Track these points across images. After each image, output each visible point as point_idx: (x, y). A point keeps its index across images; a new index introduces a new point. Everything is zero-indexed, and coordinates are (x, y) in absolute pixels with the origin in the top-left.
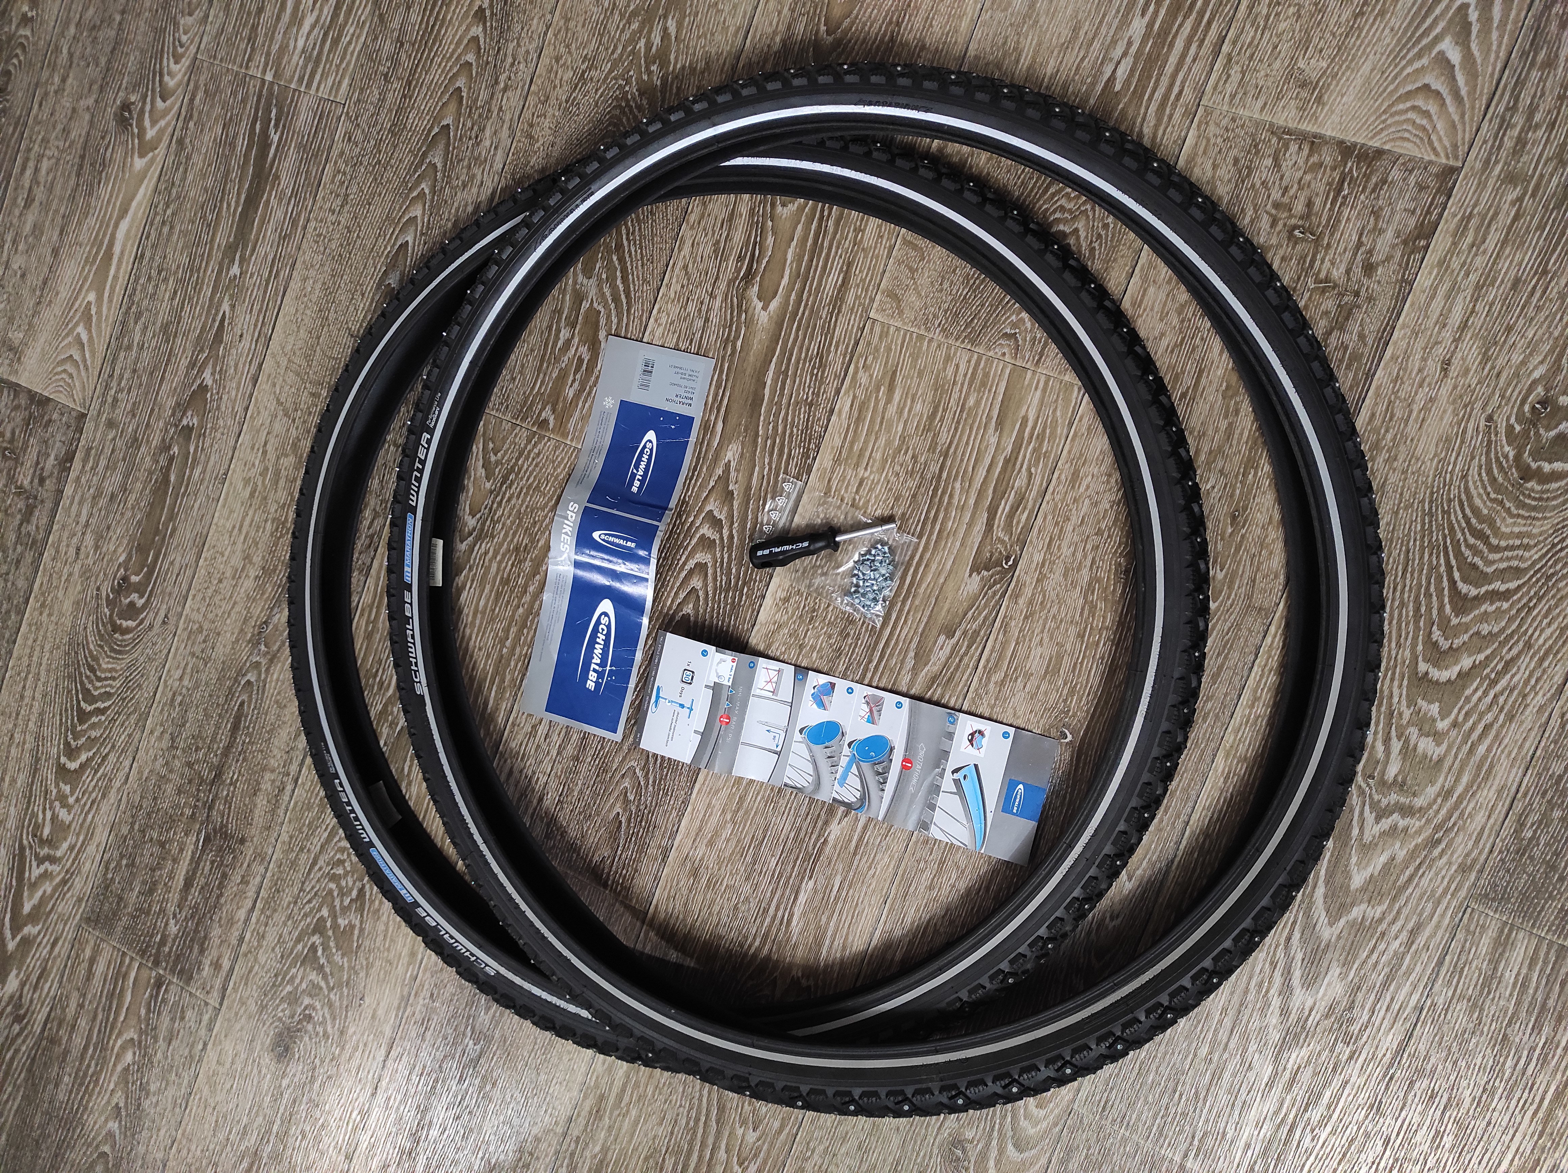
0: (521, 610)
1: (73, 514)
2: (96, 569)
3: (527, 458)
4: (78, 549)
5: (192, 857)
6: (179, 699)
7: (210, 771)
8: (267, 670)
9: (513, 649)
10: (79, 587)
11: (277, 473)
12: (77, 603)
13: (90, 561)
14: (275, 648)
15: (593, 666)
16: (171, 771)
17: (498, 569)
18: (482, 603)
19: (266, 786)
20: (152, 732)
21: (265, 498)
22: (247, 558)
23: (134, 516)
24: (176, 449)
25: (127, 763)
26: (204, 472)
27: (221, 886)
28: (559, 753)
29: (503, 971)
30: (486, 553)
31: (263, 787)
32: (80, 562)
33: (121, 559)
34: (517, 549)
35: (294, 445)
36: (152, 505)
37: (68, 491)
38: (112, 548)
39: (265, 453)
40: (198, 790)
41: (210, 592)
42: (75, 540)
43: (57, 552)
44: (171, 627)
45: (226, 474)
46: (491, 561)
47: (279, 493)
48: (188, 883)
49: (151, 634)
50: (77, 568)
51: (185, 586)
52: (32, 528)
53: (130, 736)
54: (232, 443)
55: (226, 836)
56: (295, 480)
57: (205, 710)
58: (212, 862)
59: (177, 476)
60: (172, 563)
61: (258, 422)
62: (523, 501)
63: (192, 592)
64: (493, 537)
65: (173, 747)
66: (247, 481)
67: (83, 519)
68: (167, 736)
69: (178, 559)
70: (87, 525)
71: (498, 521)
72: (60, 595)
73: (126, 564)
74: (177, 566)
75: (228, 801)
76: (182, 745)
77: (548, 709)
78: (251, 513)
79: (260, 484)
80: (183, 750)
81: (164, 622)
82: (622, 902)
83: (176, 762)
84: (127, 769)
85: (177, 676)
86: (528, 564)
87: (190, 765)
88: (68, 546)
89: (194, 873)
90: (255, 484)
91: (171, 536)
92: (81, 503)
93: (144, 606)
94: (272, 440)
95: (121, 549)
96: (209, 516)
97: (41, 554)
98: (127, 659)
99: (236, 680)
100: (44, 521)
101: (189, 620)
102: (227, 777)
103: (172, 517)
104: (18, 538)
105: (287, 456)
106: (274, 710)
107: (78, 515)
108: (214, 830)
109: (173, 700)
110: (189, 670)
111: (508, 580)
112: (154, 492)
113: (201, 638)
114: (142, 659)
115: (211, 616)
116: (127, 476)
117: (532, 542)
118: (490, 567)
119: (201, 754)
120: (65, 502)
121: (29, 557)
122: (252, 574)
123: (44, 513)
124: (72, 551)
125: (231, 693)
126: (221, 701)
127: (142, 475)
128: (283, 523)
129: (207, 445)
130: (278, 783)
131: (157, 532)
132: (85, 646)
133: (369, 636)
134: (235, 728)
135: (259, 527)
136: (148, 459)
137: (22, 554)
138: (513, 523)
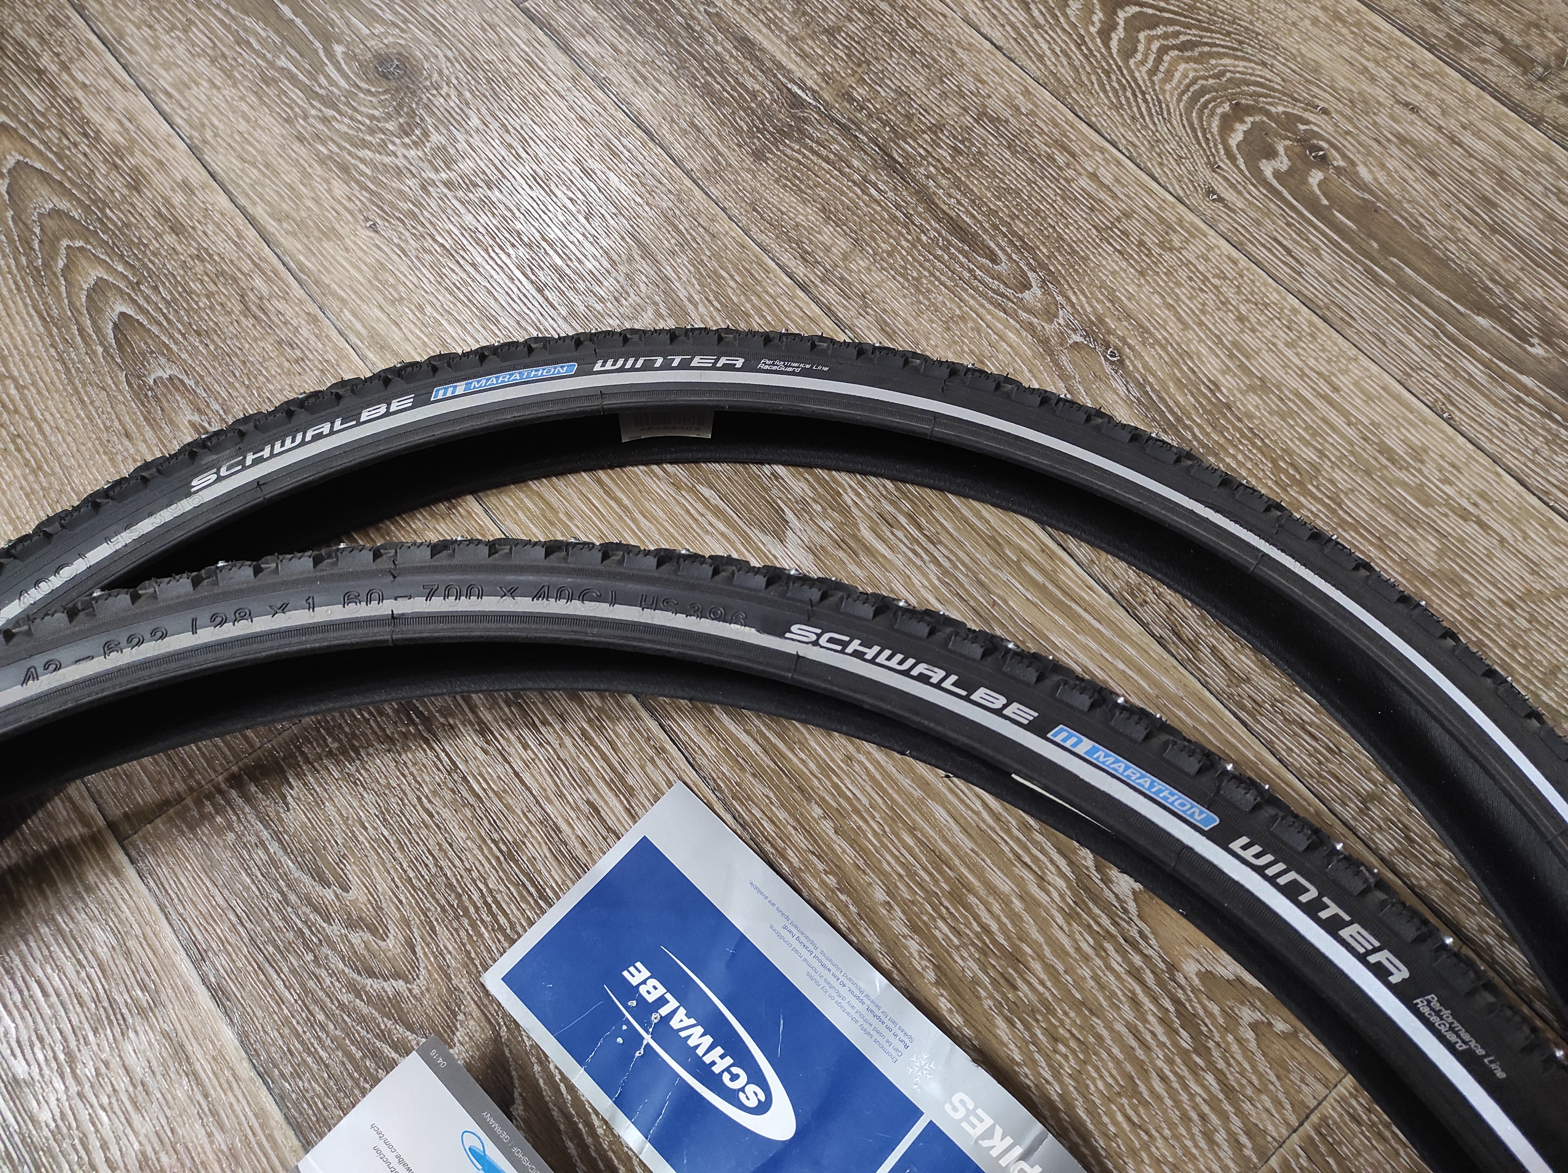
0: (880, 895)
1: (1483, 126)
2: (1364, 122)
3: (1213, 1102)
4: (1414, 110)
5: (780, 66)
6: (1061, 159)
7: (907, 156)
8: (1031, 328)
9: (810, 834)
10: (1342, 83)
11: (1409, 519)
12: (1316, 70)
13: (1383, 119)
14: (1064, 360)
15: (673, 1003)
16: (944, 95)
17: (993, 890)
18: (940, 813)
19: (827, 234)
20: (1027, 93)
21: (1368, 473)
22: (1262, 386)
23: (1435, 223)
24: (1538, 351)
25: (996, 35)
26: (1471, 381)
27: (708, 91)
28: (546, 821)
29: (186, 505)
30: (1041, 880)
31: (828, 229)
32: (1390, 102)
33: (1363, 171)
34: (1015, 959)
35: (1455, 580)
36: (1443, 263)
37: (1533, 136)
38: (1391, 164)
39: (1465, 515)
40: (885, 123)
41: (1230, 293)
42: (1433, 110)
43: (1426, 75)
44: (1196, 200)
45: (1449, 421)
46: (1019, 882)
47: (1367, 504)
48: (745, 43)
49: (1201, 162)
50: (1381, 95)
51: (1262, 254)
52: (1487, 53)
53: (1041, 58)
54: (1510, 460)
55: (784, 133)
56: (1382, 548)
57: (1018, 193)
58: (754, 95)
59: (1483, 331)
60: (1316, 250)
61: (1533, 530)
62: (1118, 1038)
63: (1243, 262)
64: (1070, 916)
65: (982, 115)
66: (1419, 454)
67: (1468, 139)
68: (1007, 114)
69: (1319, 265)
70: (1453, 140)
71: (1099, 948)
72: (1344, 50)
73: (1349, 173)
74: (1306, 257)
75: (839, 162)
76: (978, 130)
77: (645, 847)
78: (1350, 432)
79: (1402, 475)
80: (968, 129)
81: (1210, 191)
82: (180, 799)
83: (955, 110)
84: (986, 30)
85: (1102, 172)
86: (971, 968)
87: (937, 129)
88: (1428, 95)
89: (753, 58)
90: (1407, 468)
91: (1368, 271)
92: (1499, 146)
93: (1258, 173)
94: (1484, 541)
95: (1381, 176)
96: (1377, 353)
97: (1431, 49)
98: (1177, 108)
99: (1043, 266)
100: (1492, 76)
101: (1193, 233)
102: (880, 178)
103: (1403, 286)
104: (1480, 26)
105: (1441, 554)
106: (952, 307)
107: (1478, 134)
108: (805, 120)
109: (1065, 148)
110: (1103, 195)
111: (957, 898)
112: (1467, 277)
113: (1150, 240)
114: (1163, 129)
115: (1183, 274)
116: (1521, 245)
117: (1016, 1007)
118: (1009, 874)
119: (944, 153)
120: (1513, 121)
121: (1436, 28)
122: (1228, 382)
123: (1506, 82)
124: (1415, 98)
125: (1025, 247)
126: (1019, 226)
127: (1511, 270)
128: (1301, 484)
129: (1526, 412)
130: (820, 255)
131: (1387, 250)
132: (1233, 53)
133: (995, 543)
134: (957, 228)
135: (1314, 434)
136: (1539, 294)
137: (1447, 20)
138: (1079, 983)
